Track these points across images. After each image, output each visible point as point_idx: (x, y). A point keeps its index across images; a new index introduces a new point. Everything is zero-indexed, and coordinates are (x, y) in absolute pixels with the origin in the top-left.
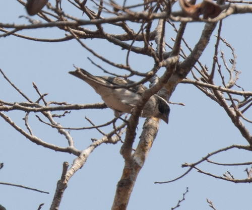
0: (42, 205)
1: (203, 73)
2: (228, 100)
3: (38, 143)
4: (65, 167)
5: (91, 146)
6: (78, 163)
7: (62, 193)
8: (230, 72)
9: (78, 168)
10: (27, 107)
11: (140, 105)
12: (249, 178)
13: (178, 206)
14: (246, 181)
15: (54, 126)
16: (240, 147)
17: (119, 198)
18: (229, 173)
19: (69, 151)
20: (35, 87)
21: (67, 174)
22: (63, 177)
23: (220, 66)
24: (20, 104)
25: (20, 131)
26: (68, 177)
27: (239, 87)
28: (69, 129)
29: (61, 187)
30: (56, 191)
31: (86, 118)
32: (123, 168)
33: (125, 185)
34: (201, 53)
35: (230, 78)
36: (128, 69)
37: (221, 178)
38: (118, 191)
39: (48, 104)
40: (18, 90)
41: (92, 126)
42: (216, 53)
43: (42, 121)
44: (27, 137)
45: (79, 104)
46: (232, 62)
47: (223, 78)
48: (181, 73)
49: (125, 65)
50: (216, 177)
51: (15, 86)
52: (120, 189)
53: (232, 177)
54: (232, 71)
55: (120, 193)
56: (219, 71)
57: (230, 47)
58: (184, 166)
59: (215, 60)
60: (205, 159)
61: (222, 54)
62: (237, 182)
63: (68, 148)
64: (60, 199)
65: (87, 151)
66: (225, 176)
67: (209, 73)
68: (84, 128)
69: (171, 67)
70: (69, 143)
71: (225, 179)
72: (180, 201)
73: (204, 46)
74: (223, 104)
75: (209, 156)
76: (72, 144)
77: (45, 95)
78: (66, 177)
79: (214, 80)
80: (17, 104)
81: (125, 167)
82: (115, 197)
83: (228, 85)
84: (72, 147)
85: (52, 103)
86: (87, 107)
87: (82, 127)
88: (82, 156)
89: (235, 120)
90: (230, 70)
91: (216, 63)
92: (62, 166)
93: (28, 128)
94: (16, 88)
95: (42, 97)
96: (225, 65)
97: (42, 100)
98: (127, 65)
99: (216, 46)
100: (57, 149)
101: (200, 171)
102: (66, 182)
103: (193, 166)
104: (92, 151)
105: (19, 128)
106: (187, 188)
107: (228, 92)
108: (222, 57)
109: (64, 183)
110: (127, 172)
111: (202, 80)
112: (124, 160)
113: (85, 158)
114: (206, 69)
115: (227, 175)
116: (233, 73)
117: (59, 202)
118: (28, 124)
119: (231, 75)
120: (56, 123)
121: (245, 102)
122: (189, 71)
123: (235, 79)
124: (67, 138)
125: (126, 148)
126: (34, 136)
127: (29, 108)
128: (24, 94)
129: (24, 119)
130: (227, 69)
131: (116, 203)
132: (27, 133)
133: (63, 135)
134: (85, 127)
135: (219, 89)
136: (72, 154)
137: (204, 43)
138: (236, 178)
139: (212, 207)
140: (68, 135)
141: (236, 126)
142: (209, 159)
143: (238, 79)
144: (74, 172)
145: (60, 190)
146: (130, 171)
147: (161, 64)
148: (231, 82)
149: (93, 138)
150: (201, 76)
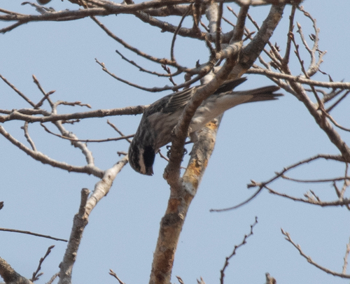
0: (52, 247)
1: (274, 57)
2: (309, 91)
3: (44, 161)
4: (85, 195)
5: (118, 163)
6: (102, 188)
7: (81, 232)
8: (310, 52)
9: (102, 195)
11: (190, 110)
12: (341, 200)
13: (244, 243)
14: (337, 204)
15: (65, 136)
16: (327, 158)
17: (163, 240)
18: (313, 193)
19: (87, 171)
20: (36, 82)
21: (88, 205)
22: (82, 210)
23: (297, 47)
25: (18, 145)
26: (89, 209)
27: (324, 73)
28: (87, 141)
29: (80, 223)
30: (73, 229)
31: (108, 123)
32: (168, 198)
33: (172, 223)
34: (272, 33)
35: (312, 62)
36: (174, 65)
37: (302, 200)
38: (162, 231)
39: (55, 105)
40: (12, 87)
41: (120, 136)
42: (291, 28)
43: (49, 132)
44: (29, 153)
46: (314, 38)
47: (302, 63)
48: (245, 61)
49: (169, 60)
50: (294, 199)
51: (8, 81)
52: (165, 228)
53: (318, 198)
54: (313, 51)
55: (165, 233)
56: (297, 54)
57: (309, 17)
58: (249, 186)
59: (291, 37)
60: (280, 175)
61: (299, 28)
62: (324, 205)
63: (86, 167)
64: (78, 241)
65: (113, 171)
66: (306, 196)
67: (282, 55)
68: (108, 140)
69: (232, 58)
70: (88, 159)
71: (308, 202)
72: (246, 237)
73: (276, 22)
74: (303, 98)
75: (285, 170)
76: (91, 160)
77: (51, 93)
78: (87, 210)
80: (16, 112)
81: (171, 196)
82: (159, 239)
83: (308, 71)
84: (92, 165)
85: (60, 104)
86: (114, 113)
87: (106, 139)
88: (106, 178)
89: (321, 120)
90: (310, 50)
91: (292, 42)
92: (80, 194)
93: (29, 141)
94: (9, 84)
95: (46, 97)
96: (304, 43)
98: (172, 59)
99: (292, 18)
100: (70, 169)
101: (272, 192)
102: (86, 216)
103: (263, 185)
104: (120, 171)
105: (17, 141)
106: (256, 218)
108: (299, 31)
109: (83, 218)
110: (173, 203)
112: (169, 187)
113: (110, 181)
114: (277, 48)
115: (310, 195)
116: (315, 54)
117: (78, 245)
118: (28, 135)
119: (312, 57)
120: (67, 132)
121: (333, 94)
122: (256, 58)
123: (318, 63)
124: (84, 152)
125: (172, 170)
126: (37, 152)
128: (21, 92)
129: (22, 128)
130: (307, 48)
131: (160, 249)
132: (28, 148)
133: (78, 149)
134: (110, 138)
135: (298, 80)
136: (92, 176)
137: (276, 18)
138: (323, 200)
139: (290, 241)
140: (86, 149)
141: (321, 127)
142: (286, 175)
143: (322, 62)
144: (97, 202)
145: (79, 228)
146: (179, 202)
147: (219, 55)
148: (312, 67)
150: (270, 60)
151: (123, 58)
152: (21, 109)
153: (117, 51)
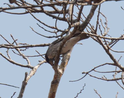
0: (15, 92)
1: (92, 29)
2: (104, 42)
3: (13, 63)
4: (26, 74)
5: (38, 64)
6: (32, 73)
7: (25, 87)
8: (104, 28)
9: (32, 75)
10: (8, 47)
11: (62, 45)
12: (114, 79)
13: (81, 92)
14: (112, 80)
15: (21, 55)
16: (109, 64)
17: (52, 89)
18: (104, 76)
19: (28, 67)
20: (12, 36)
21: (27, 78)
22: (25, 79)
23: (100, 26)
24: (5, 45)
25: (5, 57)
26: (28, 79)
27: (109, 35)
28: (28, 56)
29: (24, 84)
30: (22, 86)
31: (36, 51)
33: (55, 83)
34: (90, 20)
35: (105, 31)
36: (56, 29)
37: (101, 79)
38: (52, 86)
39: (18, 44)
40: (4, 38)
41: (39, 55)
42: (98, 19)
43: (15, 53)
44: (8, 60)
45: (33, 45)
46: (106, 23)
47: (101, 31)
48: (81, 29)
49: (55, 27)
50: (98, 78)
51: (2, 36)
52: (53, 85)
53: (106, 78)
54: (105, 28)
55: (52, 87)
56: (100, 28)
57: (104, 16)
58: (83, 73)
59: (98, 23)
60: (93, 70)
61: (101, 20)
62: (108, 80)
63: (27, 65)
64: (24, 90)
65: (36, 67)
66: (102, 78)
67: (95, 29)
68: (35, 56)
69: (76, 27)
70: (28, 63)
71: (103, 79)
72: (81, 90)
73: (92, 16)
74: (101, 44)
75: (95, 68)
76: (29, 63)
77: (16, 40)
78: (27, 80)
79: (97, 32)
80: (3, 45)
81: (55, 74)
82: (50, 89)
83: (103, 35)
84: (29, 65)
85: (20, 44)
86: (36, 46)
87: (34, 56)
88: (34, 69)
89: (107, 51)
90: (104, 27)
91: (98, 24)
93: (8, 56)
94: (2, 37)
95: (15, 41)
96: (102, 25)
97: (15, 43)
98: (56, 27)
99: (98, 16)
100: (22, 66)
101: (91, 76)
102: (27, 82)
103: (87, 73)
104: (39, 67)
105: (4, 56)
106: (85, 84)
107: (104, 38)
108: (101, 21)
109: (26, 82)
110: (56, 77)
111: (91, 32)
112: (54, 71)
113: (35, 70)
114: (93, 27)
115: (104, 77)
116: (106, 29)
117: (24, 91)
118: (8, 54)
119: (105, 30)
120: (22, 54)
121: (112, 43)
122: (85, 28)
123: (107, 32)
124: (27, 60)
125: (55, 65)
126: (11, 60)
127: (9, 47)
128: (7, 40)
129: (6, 52)
130: (103, 27)
131: (51, 92)
132: (8, 58)
133: (25, 59)
135: (99, 36)
136: (29, 68)
137: (92, 15)
138: (108, 79)
139: (97, 93)
140: (28, 59)
141: (108, 54)
142: (95, 70)
143: (108, 32)
144: (31, 77)
145: (24, 85)
146: (57, 76)
147: (72, 26)
148: (105, 33)
149: (40, 61)
151: (39, 26)
152: (5, 44)
153: (37, 24)
